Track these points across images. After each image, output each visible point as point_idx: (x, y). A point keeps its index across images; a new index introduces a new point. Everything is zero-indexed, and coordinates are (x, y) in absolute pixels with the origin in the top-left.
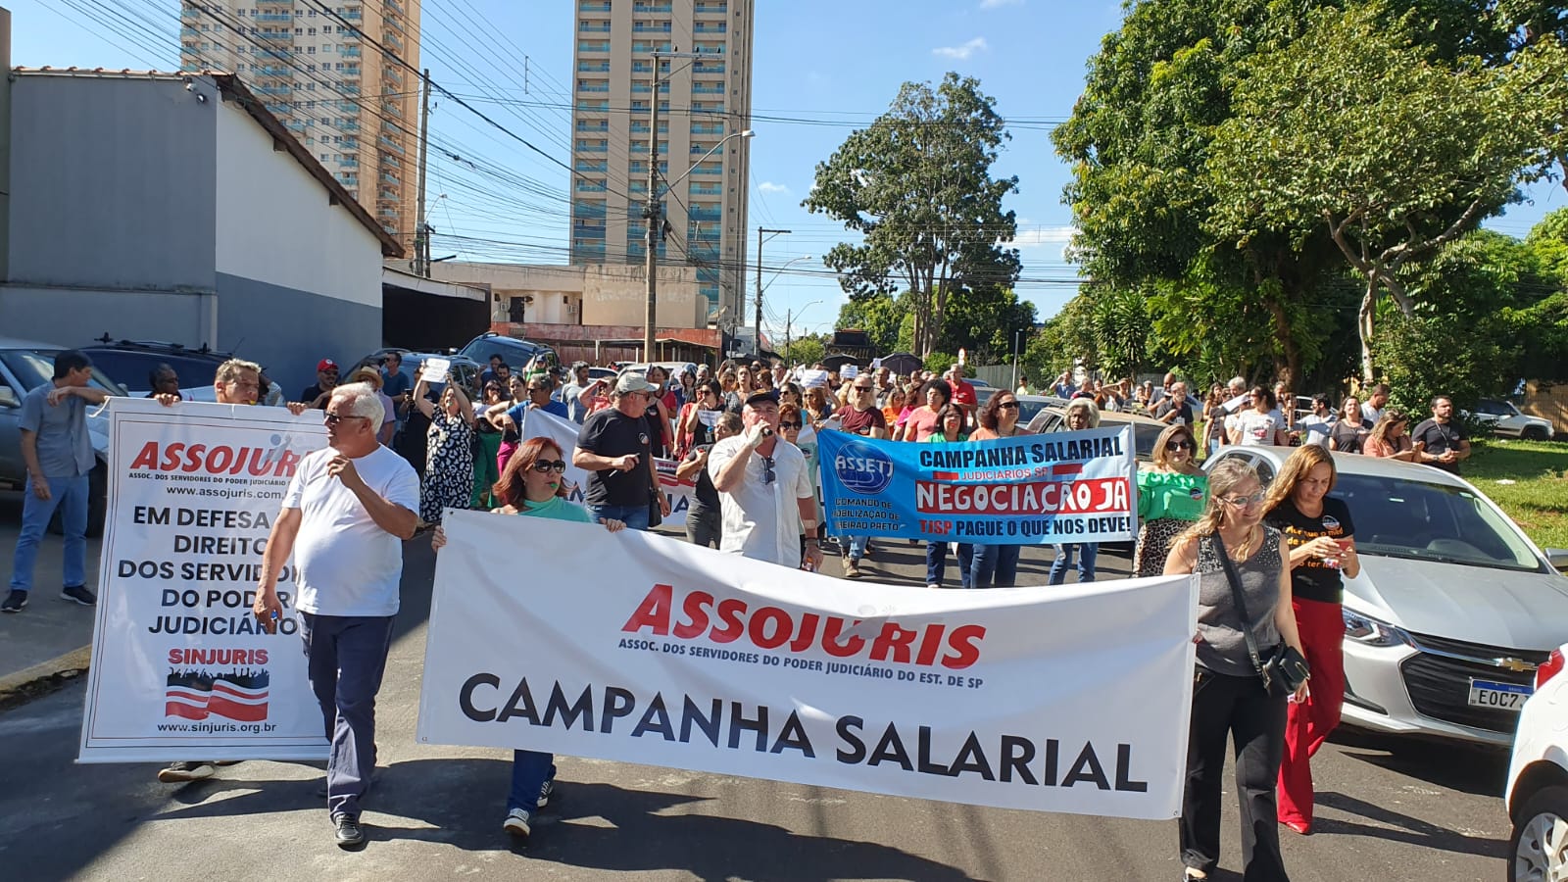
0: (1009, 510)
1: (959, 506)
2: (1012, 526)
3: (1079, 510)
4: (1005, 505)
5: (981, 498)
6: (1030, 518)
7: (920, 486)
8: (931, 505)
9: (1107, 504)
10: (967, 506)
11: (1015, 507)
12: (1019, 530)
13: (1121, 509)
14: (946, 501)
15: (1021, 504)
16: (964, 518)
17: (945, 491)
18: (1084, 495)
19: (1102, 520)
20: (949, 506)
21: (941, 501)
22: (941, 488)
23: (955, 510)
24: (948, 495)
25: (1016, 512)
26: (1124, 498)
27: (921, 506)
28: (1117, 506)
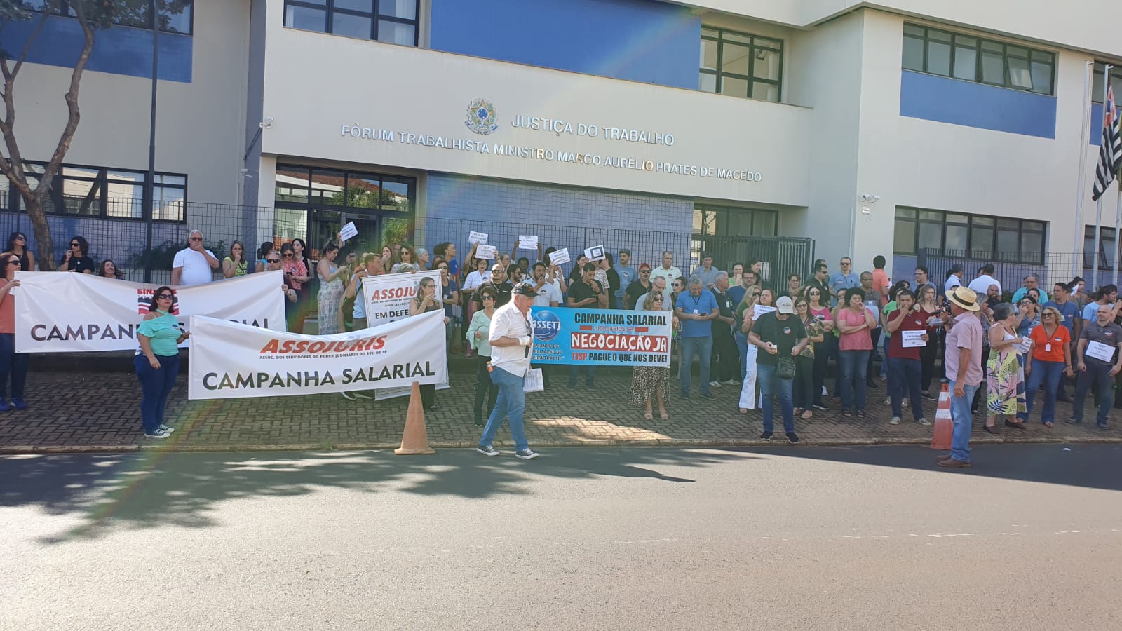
0: (614, 348)
1: (591, 346)
2: (615, 355)
3: (645, 350)
4: (612, 346)
5: (602, 341)
6: (623, 352)
7: (573, 335)
8: (578, 345)
9: (657, 349)
10: (595, 345)
11: (617, 347)
12: (618, 358)
13: (664, 351)
14: (585, 343)
15: (619, 346)
16: (594, 352)
17: (585, 338)
18: (648, 343)
19: (655, 356)
20: (586, 346)
21: (583, 343)
22: (583, 335)
23: (589, 348)
24: (586, 340)
25: (617, 350)
26: (665, 346)
27: (573, 345)
28: (662, 350)
